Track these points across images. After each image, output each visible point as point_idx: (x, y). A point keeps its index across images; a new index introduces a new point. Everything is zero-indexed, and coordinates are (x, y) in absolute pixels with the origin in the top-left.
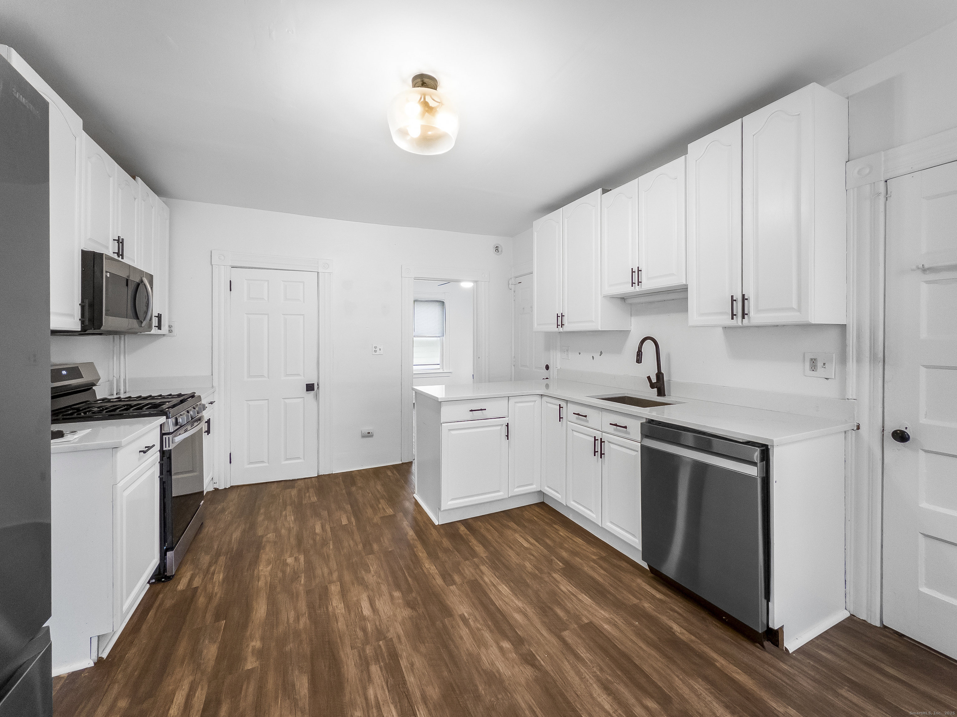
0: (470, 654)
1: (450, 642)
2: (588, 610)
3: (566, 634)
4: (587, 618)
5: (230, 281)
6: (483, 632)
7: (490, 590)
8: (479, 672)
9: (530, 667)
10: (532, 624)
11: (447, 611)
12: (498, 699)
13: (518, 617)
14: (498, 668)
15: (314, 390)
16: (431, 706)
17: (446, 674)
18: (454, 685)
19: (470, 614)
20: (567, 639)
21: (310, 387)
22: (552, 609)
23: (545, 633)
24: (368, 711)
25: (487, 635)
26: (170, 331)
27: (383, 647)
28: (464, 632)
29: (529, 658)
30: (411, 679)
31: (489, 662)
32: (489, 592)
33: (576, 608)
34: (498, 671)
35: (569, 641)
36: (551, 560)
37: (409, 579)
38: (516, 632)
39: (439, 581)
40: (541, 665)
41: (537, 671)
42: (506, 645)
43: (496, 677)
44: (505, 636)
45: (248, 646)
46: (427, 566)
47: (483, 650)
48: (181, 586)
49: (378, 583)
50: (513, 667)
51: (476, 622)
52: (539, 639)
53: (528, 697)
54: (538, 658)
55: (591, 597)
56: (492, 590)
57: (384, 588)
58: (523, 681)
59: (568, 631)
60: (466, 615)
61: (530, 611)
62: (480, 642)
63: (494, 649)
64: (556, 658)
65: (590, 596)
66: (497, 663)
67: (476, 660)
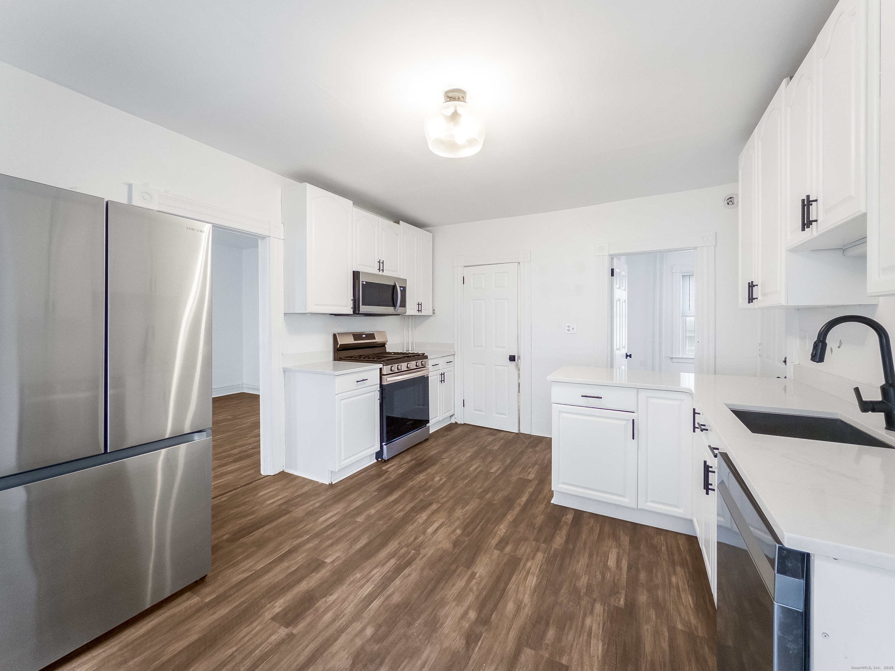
0: (443, 599)
1: (444, 582)
2: (582, 658)
3: (528, 653)
4: (571, 660)
5: (464, 277)
6: (471, 593)
7: (520, 573)
8: (433, 611)
9: (464, 642)
10: (512, 621)
11: (470, 563)
12: (418, 637)
13: (510, 606)
14: (445, 623)
15: (515, 361)
16: (385, 604)
17: (415, 596)
18: (410, 606)
19: (480, 576)
20: (523, 656)
21: (512, 358)
22: (547, 624)
23: (512, 635)
24: (363, 578)
25: (471, 598)
26: (434, 313)
27: (411, 554)
28: (461, 583)
29: (473, 637)
30: (397, 582)
31: (446, 613)
32: (517, 573)
33: (572, 645)
34: (442, 624)
35: (523, 658)
36: (618, 592)
37: (479, 528)
38: (492, 614)
39: (494, 542)
40: (473, 650)
41: (464, 650)
42: (472, 615)
43: (436, 626)
44: (480, 609)
45: (370, 510)
46: (502, 527)
47: (454, 604)
48: (384, 468)
49: (458, 518)
50: (455, 631)
51: (476, 585)
52: (500, 634)
53: (434, 656)
54: (480, 643)
55: (606, 653)
56: (521, 573)
57: (457, 523)
58: (446, 645)
59: (533, 652)
60: (478, 575)
61: (527, 611)
62: (460, 598)
63: (460, 610)
64: (491, 657)
65: (607, 651)
66: (449, 619)
67: (442, 603)
